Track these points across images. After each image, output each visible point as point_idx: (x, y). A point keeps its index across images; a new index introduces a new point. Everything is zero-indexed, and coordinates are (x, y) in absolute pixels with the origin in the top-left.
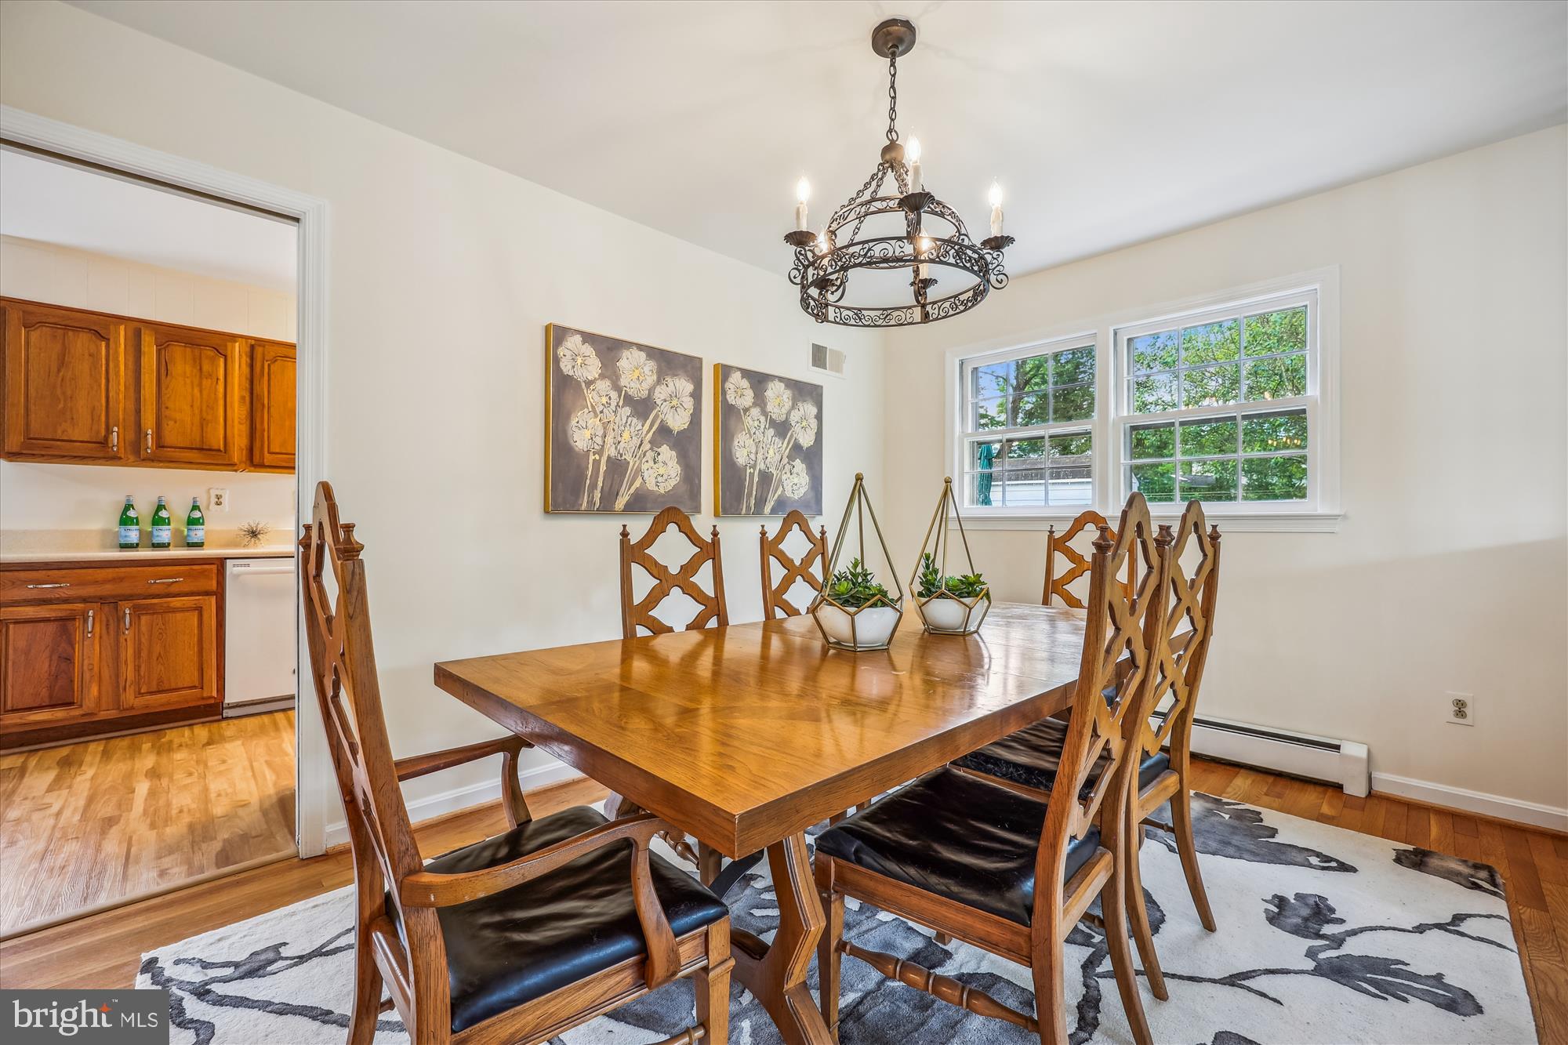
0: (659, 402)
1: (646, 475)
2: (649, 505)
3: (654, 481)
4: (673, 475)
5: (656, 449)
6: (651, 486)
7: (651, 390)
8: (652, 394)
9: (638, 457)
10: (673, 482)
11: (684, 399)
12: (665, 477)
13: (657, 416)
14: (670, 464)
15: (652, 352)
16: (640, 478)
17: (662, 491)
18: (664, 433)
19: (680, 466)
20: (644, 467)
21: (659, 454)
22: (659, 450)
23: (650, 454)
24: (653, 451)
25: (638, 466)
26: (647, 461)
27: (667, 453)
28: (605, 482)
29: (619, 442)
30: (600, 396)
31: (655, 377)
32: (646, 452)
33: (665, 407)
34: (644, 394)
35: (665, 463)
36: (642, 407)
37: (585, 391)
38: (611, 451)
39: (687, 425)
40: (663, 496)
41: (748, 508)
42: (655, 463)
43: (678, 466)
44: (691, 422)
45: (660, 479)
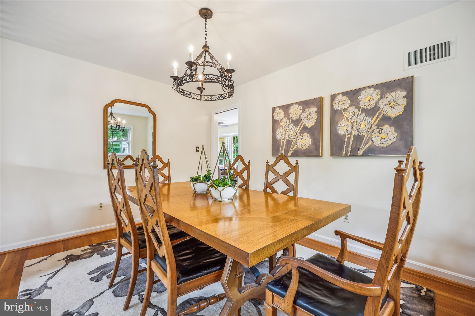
0: (302, 119)
1: (298, 144)
2: (299, 154)
3: (301, 146)
4: (308, 142)
5: (301, 135)
6: (300, 147)
7: (300, 116)
8: (300, 117)
9: (295, 138)
10: (308, 145)
11: (313, 115)
12: (305, 144)
13: (302, 123)
14: (307, 139)
15: (299, 103)
16: (296, 145)
17: (304, 149)
18: (305, 128)
19: (311, 139)
20: (297, 141)
21: (303, 136)
22: (303, 135)
23: (300, 137)
24: (300, 136)
25: (295, 141)
26: (299, 139)
27: (306, 136)
28: (285, 147)
29: (289, 135)
30: (284, 123)
31: (301, 111)
32: (298, 136)
33: (305, 120)
34: (298, 118)
35: (305, 139)
36: (296, 122)
37: (280, 123)
38: (287, 138)
39: (314, 124)
40: (304, 150)
41: (347, 153)
42: (301, 139)
43: (310, 139)
44: (316, 122)
45: (303, 145)
